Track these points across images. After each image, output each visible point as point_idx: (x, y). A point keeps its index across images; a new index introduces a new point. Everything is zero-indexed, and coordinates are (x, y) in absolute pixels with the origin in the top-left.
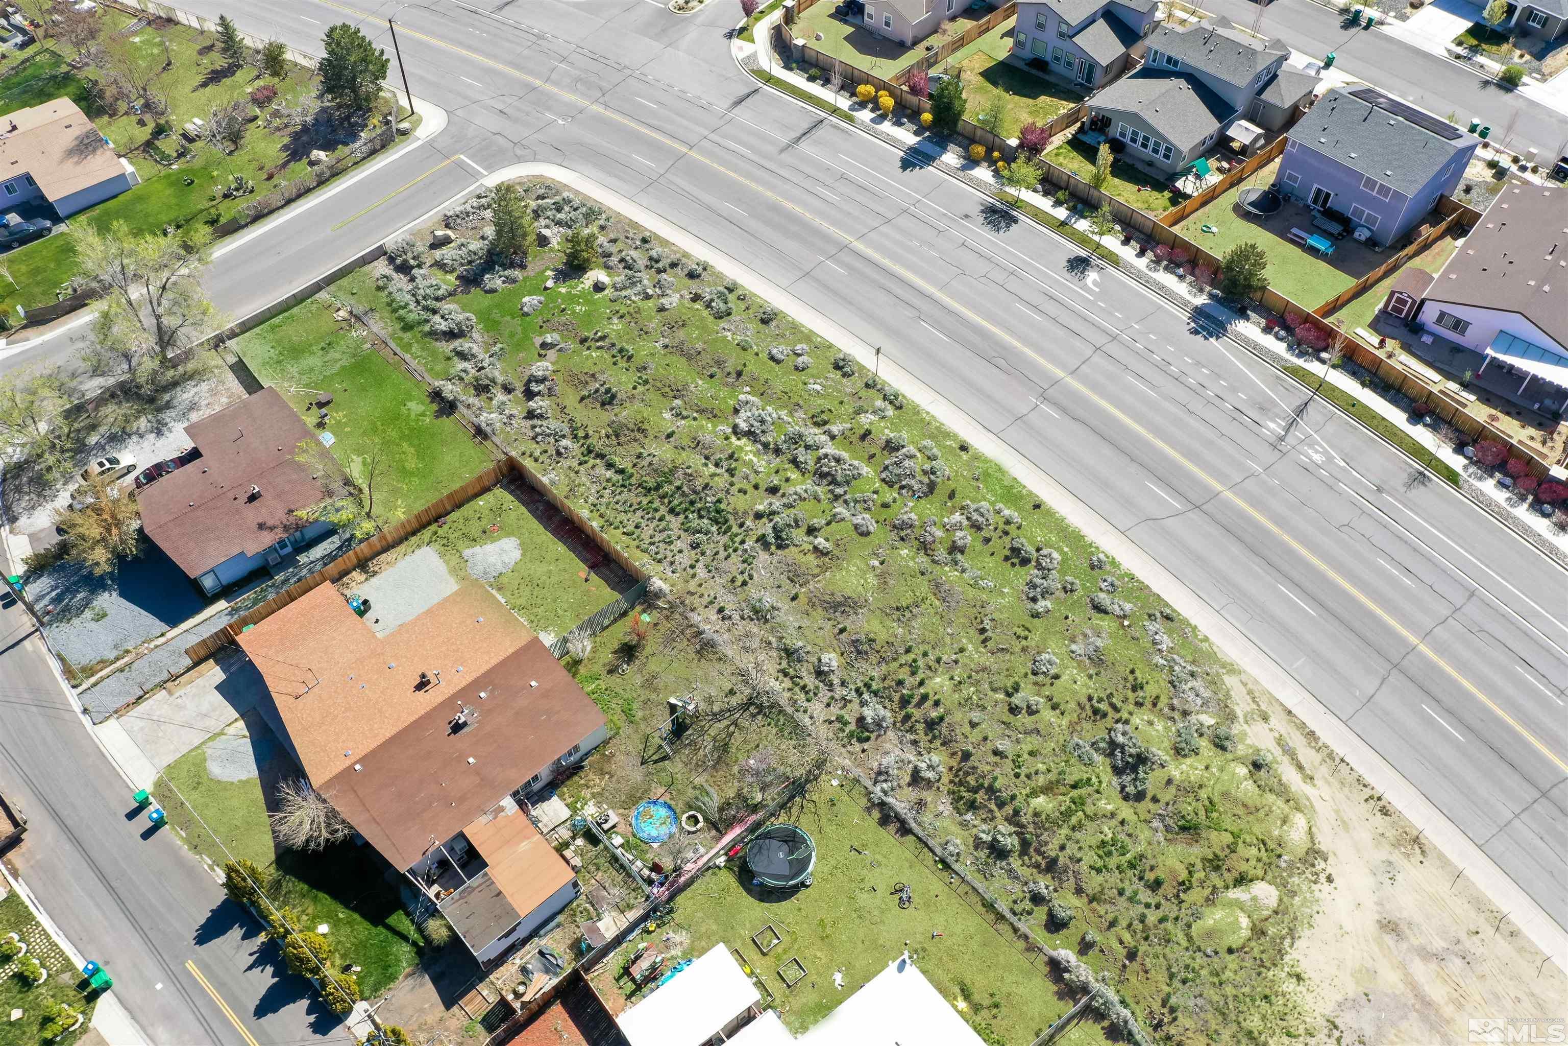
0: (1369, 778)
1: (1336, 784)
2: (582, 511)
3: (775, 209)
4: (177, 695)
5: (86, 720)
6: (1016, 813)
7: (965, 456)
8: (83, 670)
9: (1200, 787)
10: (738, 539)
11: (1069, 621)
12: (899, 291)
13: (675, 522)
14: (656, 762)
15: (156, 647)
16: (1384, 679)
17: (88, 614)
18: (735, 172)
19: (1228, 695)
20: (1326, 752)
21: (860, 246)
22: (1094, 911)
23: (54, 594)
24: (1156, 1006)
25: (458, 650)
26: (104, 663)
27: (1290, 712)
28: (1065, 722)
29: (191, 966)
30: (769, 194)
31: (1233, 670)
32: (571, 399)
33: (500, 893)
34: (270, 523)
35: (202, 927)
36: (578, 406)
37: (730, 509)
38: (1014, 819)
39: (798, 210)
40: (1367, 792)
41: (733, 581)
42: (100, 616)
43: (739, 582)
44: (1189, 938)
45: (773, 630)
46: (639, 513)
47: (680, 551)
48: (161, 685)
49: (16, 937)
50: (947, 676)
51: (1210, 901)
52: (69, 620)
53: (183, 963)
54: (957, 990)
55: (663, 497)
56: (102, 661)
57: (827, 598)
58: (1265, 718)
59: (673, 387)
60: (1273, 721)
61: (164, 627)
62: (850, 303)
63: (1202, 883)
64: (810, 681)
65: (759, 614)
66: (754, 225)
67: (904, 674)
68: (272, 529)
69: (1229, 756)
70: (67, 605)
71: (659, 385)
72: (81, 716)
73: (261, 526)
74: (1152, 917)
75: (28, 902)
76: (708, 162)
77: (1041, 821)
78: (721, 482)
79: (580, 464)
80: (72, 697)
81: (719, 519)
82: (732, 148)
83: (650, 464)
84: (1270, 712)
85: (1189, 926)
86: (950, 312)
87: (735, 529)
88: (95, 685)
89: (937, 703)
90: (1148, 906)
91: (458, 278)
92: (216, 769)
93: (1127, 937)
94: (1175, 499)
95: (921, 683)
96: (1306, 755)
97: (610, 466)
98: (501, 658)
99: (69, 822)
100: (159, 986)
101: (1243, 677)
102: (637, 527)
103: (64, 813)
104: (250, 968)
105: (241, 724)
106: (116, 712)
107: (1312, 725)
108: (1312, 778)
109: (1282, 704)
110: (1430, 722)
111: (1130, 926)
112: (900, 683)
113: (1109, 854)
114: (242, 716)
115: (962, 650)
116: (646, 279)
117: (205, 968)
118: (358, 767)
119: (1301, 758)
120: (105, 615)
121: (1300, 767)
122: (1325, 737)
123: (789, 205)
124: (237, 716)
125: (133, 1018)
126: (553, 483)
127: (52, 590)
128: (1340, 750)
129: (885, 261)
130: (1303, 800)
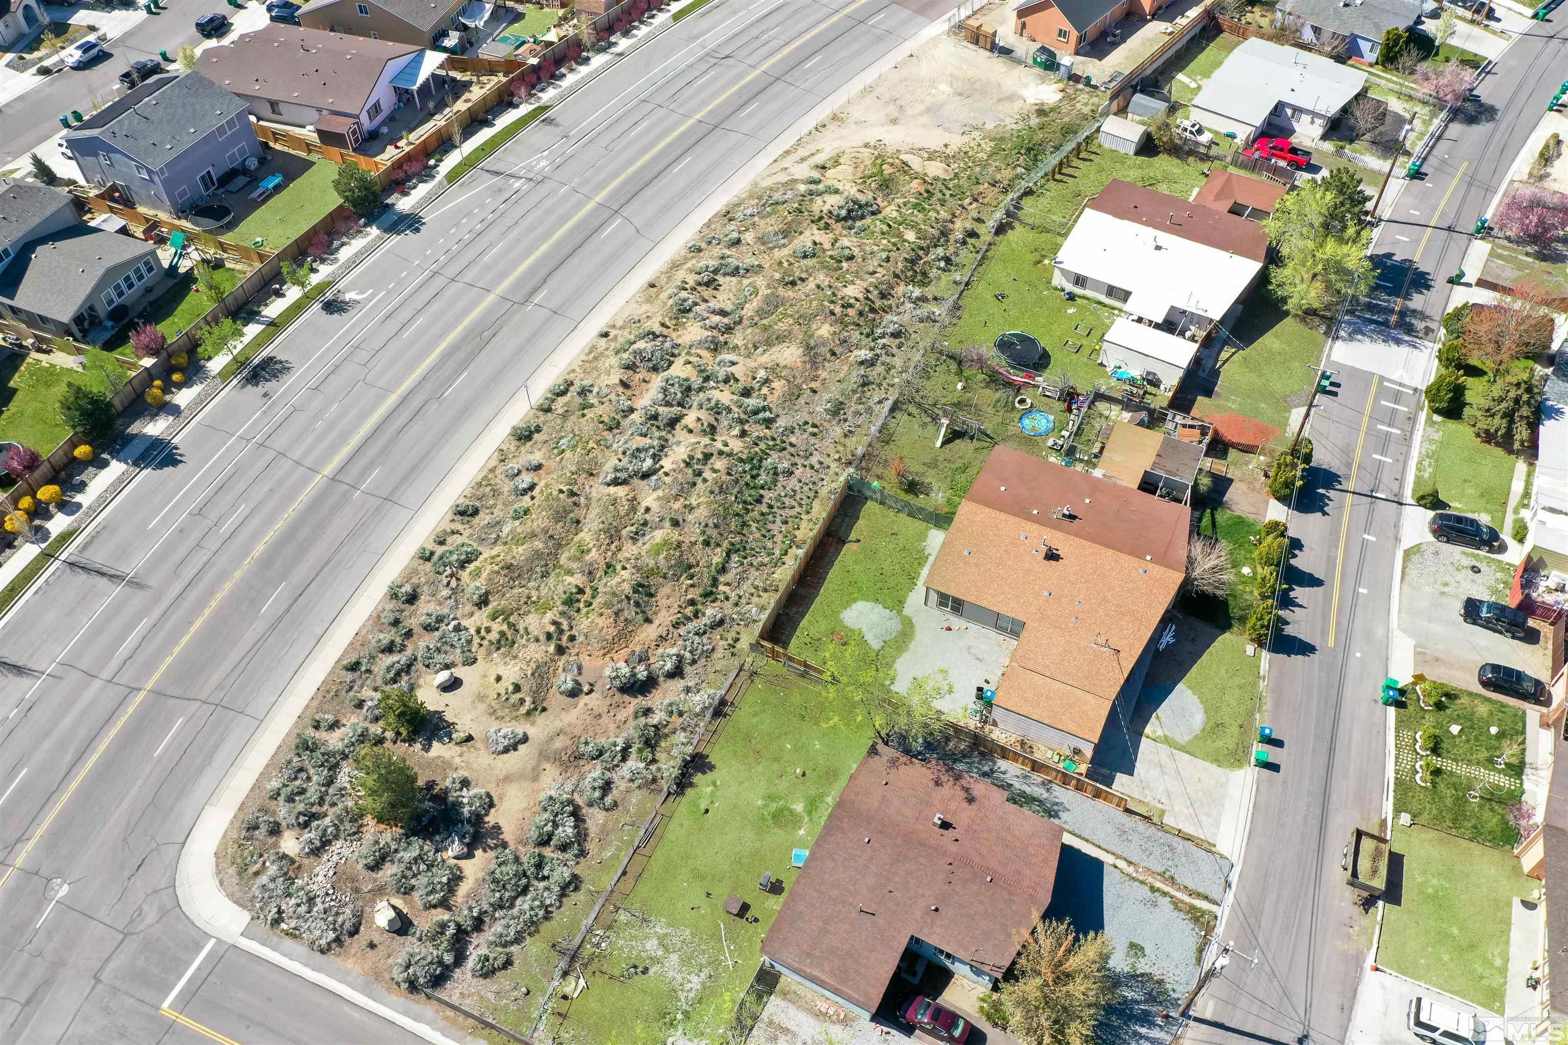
0: (804, 133)
1: (816, 142)
2: (785, 574)
3: (267, 561)
4: (1160, 806)
5: (1234, 878)
6: (922, 248)
7: (613, 333)
8: (1196, 920)
9: (855, 182)
10: (771, 443)
12: (400, 421)
13: (768, 495)
14: (991, 438)
15: (1130, 863)
16: (729, 131)
17: (1143, 967)
18: (191, 623)
19: (778, 183)
20: (795, 147)
21: (329, 469)
23: (1143, 1031)
24: (997, 190)
25: (1006, 551)
26: (1176, 904)
27: (775, 160)
29: (1331, 643)
30: (238, 575)
31: (756, 184)
32: (650, 633)
33: (1158, 455)
34: (963, 794)
35: (1304, 654)
36: (657, 622)
37: (746, 451)
38: (926, 250)
39: (269, 536)
40: (814, 132)
41: (814, 435)
42: (1136, 949)
43: (815, 430)
44: (952, 179)
45: (849, 398)
46: (770, 526)
47: (800, 481)
48: (1161, 827)
49: (1418, 777)
50: (845, 290)
51: (925, 174)
52: (1160, 982)
53: (1334, 649)
55: (748, 511)
56: (1176, 908)
57: (808, 366)
58: (786, 169)
59: (608, 541)
60: (786, 166)
61: (1107, 869)
62: (428, 453)
64: (879, 369)
65: (837, 410)
66: (300, 574)
67: (852, 312)
68: (967, 790)
69: (823, 177)
70: (1146, 1002)
71: (610, 554)
72: (1234, 886)
73: (971, 800)
74: (949, 192)
75: (1391, 794)
76: (169, 660)
77: (921, 235)
78: (720, 464)
79: (727, 598)
80: (1224, 913)
81: (755, 462)
83: (716, 526)
84: (781, 168)
85: (945, 180)
86: (424, 379)
87: (762, 446)
88: (1199, 895)
89: (868, 291)
90: (944, 195)
92: (1198, 719)
93: (967, 201)
94: (612, 224)
95: (857, 299)
96: (802, 152)
97: (723, 570)
99: (1318, 812)
100: (1358, 655)
101: (759, 179)
102: (786, 522)
103: (1315, 823)
104: (1301, 606)
105: (1148, 730)
106: (1210, 852)
107: (780, 153)
108: (818, 150)
109: (771, 164)
110: (750, 115)
112: (861, 314)
113: (923, 210)
114: (1141, 734)
115: (818, 287)
116: (423, 642)
117: (1324, 633)
118: (1148, 558)
119: (807, 154)
120: (1132, 946)
121: (813, 154)
122: (787, 147)
123: (259, 549)
124: (1143, 738)
125: (1387, 659)
126: (762, 608)
127: (1142, 1037)
128: (793, 141)
129: (354, 441)
130: (836, 151)
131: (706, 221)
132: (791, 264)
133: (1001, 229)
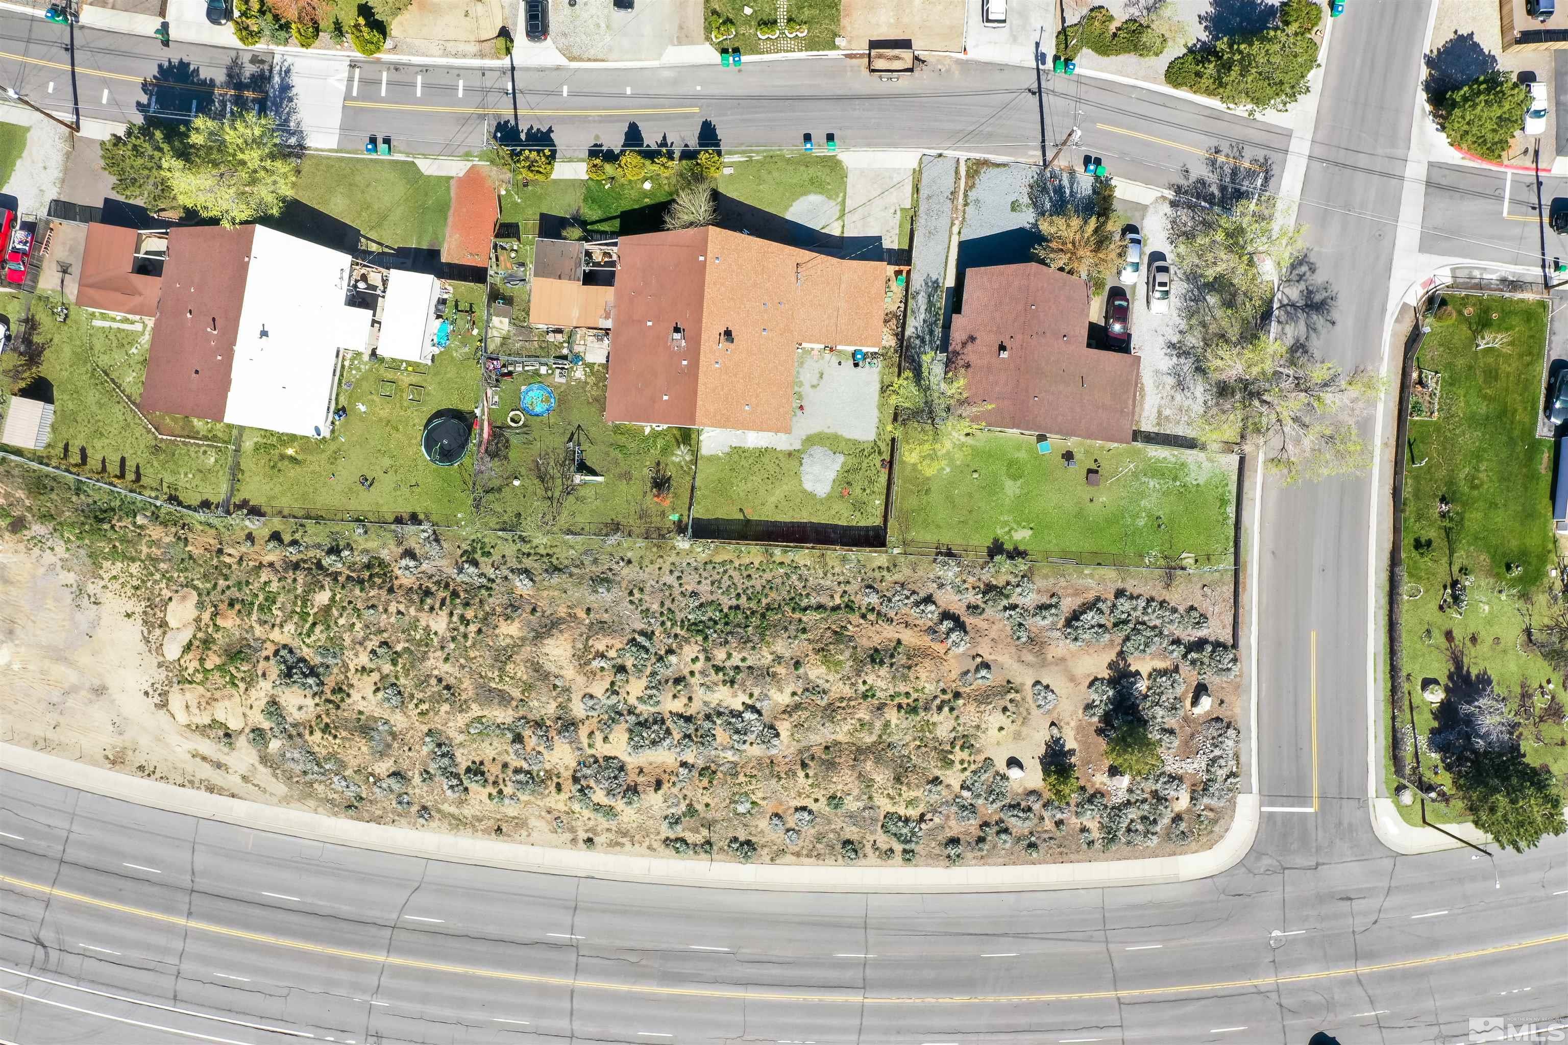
0: (161, 785)
1: (179, 765)
3: (968, 985)
4: (898, 212)
5: (934, 152)
6: (336, 580)
7: (582, 835)
8: (977, 172)
9: (246, 690)
10: (669, 624)
11: (406, 748)
12: (775, 972)
13: (727, 602)
14: (572, 434)
15: (952, 224)
16: (193, 873)
17: (1026, 200)
18: (1048, 1003)
19: (275, 776)
20: (197, 784)
21: (855, 998)
22: (255, 560)
23: (1068, 191)
24: (190, 536)
25: (735, 375)
26: (970, 187)
27: (233, 796)
28: (352, 666)
29: (696, 110)
30: (990, 999)
31: (286, 800)
32: (909, 637)
33: (560, 278)
34: (970, 346)
35: (714, 129)
36: (897, 636)
37: (692, 640)
38: (335, 576)
39: (945, 1000)
40: (158, 775)
41: (641, 590)
42: (1015, 206)
43: (635, 591)
44: (195, 588)
45: (582, 577)
46: (759, 588)
47: (699, 582)
48: (915, 207)
49: (800, 35)
50: (440, 633)
51: (198, 620)
52: (1031, 187)
53: (701, 107)
54: (299, 457)
55: (753, 613)
56: (973, 186)
57: (563, 626)
58: (244, 778)
59: (840, 711)
60: (239, 780)
61: (964, 238)
62: (801, 923)
63: (207, 626)
64: (528, 563)
65: (602, 581)
66: (968, 949)
67: (469, 614)
68: (964, 344)
69: (247, 730)
70: (1048, 193)
71: (852, 703)
72: (939, 152)
73: (972, 339)
74: (222, 583)
75: (821, 53)
76: (1086, 996)
77: (315, 586)
78: (720, 655)
79: (845, 592)
80: (963, 155)
81: (697, 628)
82: (1085, 1033)
83: (786, 629)
84: (244, 785)
85: (199, 595)
86: (715, 981)
87: (678, 630)
88: (957, 172)
89: (432, 609)
90: (228, 587)
91: (1137, 673)
92: (814, 199)
93: (228, 560)
94: (414, 922)
95: (451, 614)
96: (206, 772)
97: (820, 607)
98: (699, 393)
99: (857, 102)
100: (699, 88)
101: (275, 800)
102: (749, 576)
103: (867, 103)
104: (664, 138)
105: (836, 232)
106: (920, 171)
107: (215, 797)
108: (193, 756)
109: (240, 798)
110: (150, 862)
111: (230, 567)
112: (467, 604)
113: (266, 600)
114: (842, 239)
115: (446, 660)
116: (987, 807)
117: (686, 116)
118: (702, 258)
119: (207, 766)
120: (1013, 209)
121: (204, 759)
122: (203, 795)
123: (959, 999)
124: (845, 235)
125: (693, 66)
126: (844, 560)
127: (1071, 192)
128: (188, 792)
129: (814, 997)
130: (189, 734)
131: (373, 825)
132: (421, 701)
133: (255, 511)
